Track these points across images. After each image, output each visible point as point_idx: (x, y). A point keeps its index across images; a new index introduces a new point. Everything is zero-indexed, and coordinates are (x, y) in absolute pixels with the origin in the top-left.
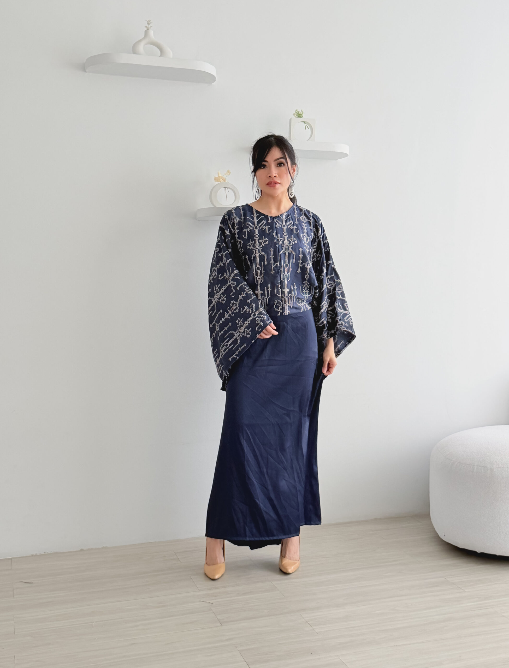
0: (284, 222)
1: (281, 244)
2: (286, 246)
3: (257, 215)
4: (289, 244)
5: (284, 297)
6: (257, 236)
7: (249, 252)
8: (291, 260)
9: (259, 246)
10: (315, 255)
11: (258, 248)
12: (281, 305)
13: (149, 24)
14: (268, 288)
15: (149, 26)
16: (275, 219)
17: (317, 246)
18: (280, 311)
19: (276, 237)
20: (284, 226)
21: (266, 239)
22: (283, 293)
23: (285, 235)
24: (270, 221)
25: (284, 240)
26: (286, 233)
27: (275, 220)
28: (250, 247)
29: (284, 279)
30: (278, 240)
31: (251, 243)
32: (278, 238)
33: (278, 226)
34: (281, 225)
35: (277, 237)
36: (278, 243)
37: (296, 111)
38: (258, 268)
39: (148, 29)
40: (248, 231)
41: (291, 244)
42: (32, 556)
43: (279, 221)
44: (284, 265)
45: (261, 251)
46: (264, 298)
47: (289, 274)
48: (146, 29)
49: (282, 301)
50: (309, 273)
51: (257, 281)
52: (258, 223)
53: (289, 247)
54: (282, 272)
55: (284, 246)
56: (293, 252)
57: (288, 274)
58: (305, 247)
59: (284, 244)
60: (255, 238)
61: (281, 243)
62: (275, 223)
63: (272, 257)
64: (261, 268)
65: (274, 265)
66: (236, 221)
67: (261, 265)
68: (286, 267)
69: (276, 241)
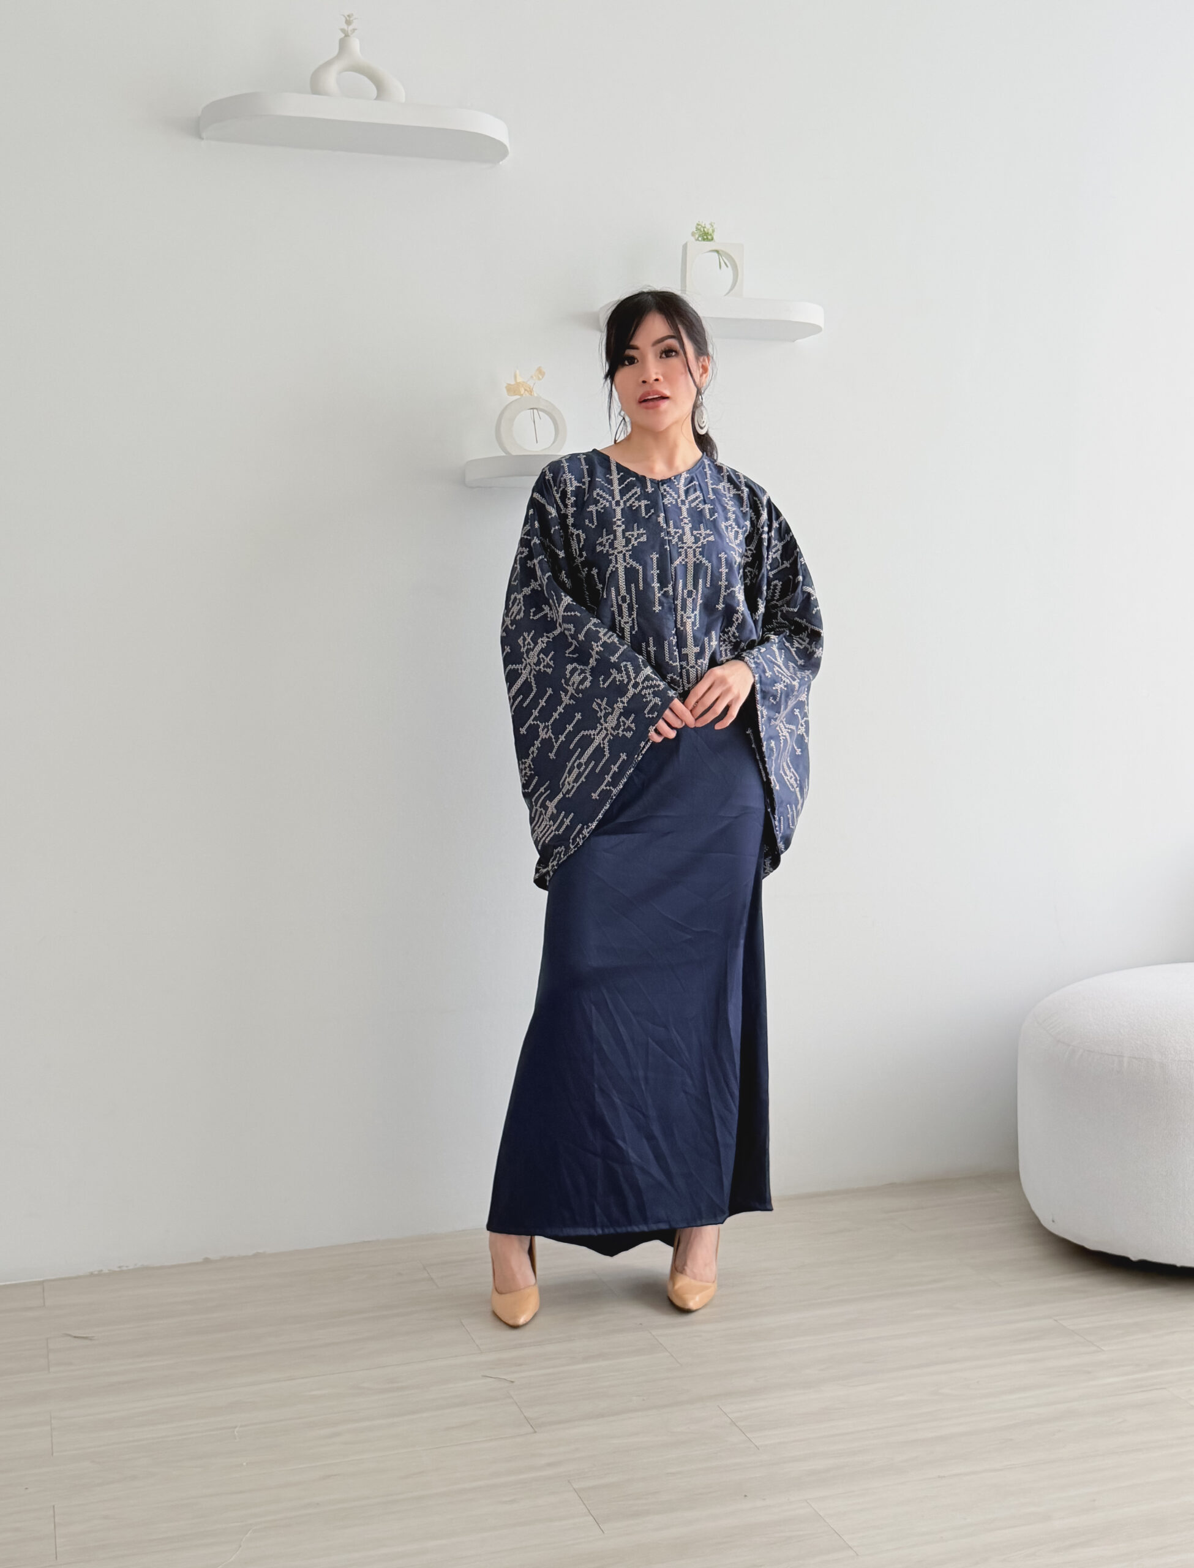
0: (682, 489)
1: (677, 543)
2: (688, 547)
3: (618, 474)
4: (696, 542)
5: (685, 668)
6: (619, 523)
7: (600, 561)
8: (701, 581)
9: (624, 547)
11: (622, 552)
12: (679, 687)
13: (348, 23)
14: (648, 645)
15: (351, 28)
16: (662, 485)
19: (665, 527)
20: (683, 502)
21: (642, 531)
22: (684, 657)
23: (685, 523)
24: (650, 490)
25: (684, 534)
26: (687, 518)
27: (662, 488)
28: (602, 548)
29: (683, 624)
30: (668, 533)
31: (605, 538)
32: (669, 530)
33: (669, 502)
34: (676, 500)
35: (667, 526)
36: (670, 541)
37: (698, 225)
38: (624, 599)
39: (347, 35)
40: (599, 510)
41: (699, 544)
42: (92, 1275)
43: (671, 491)
44: (683, 591)
45: (630, 558)
47: (697, 612)
48: (343, 35)
49: (682, 677)
52: (623, 493)
53: (695, 551)
54: (679, 608)
55: (683, 548)
56: (704, 561)
57: (693, 612)
58: (732, 552)
59: (683, 543)
60: (615, 528)
61: (676, 540)
62: (662, 494)
63: (655, 572)
64: (631, 599)
65: (659, 593)
66: (572, 486)
67: (629, 591)
68: (688, 597)
69: (665, 536)
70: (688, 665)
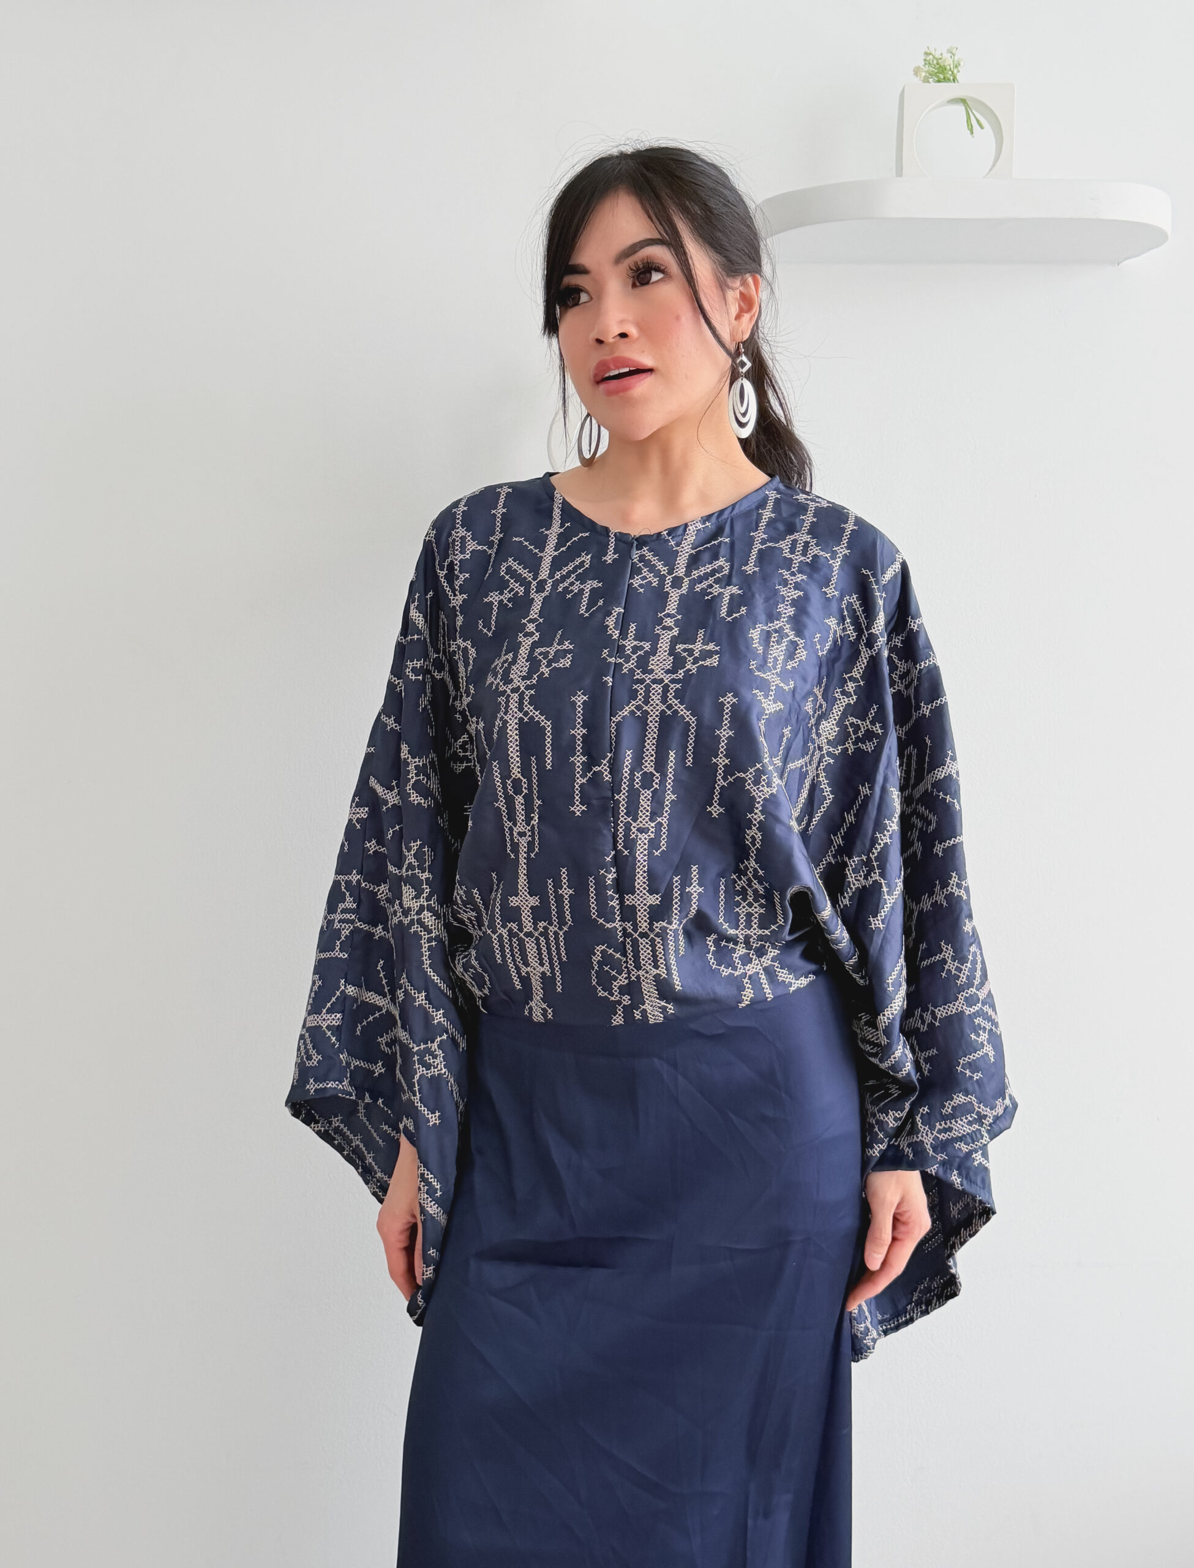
0: (682, 561)
1: (631, 671)
2: (655, 681)
3: (562, 526)
4: (673, 671)
5: (631, 935)
6: (531, 627)
8: (672, 754)
9: (526, 678)
10: (852, 724)
11: (519, 689)
12: (620, 973)
14: (558, 885)
16: (639, 548)
17: (862, 683)
18: (619, 1003)
19: (616, 634)
20: (677, 583)
21: (567, 645)
22: (628, 913)
23: (665, 628)
24: (610, 557)
25: (654, 651)
26: (672, 617)
27: (635, 555)
28: (493, 680)
29: (630, 844)
30: (620, 650)
31: (502, 659)
32: (624, 643)
33: (645, 582)
34: (662, 579)
35: (621, 634)
36: (618, 666)
38: (517, 784)
40: (505, 600)
41: (681, 673)
43: (654, 560)
44: (632, 774)
45: (533, 704)
46: (545, 928)
47: (664, 820)
49: (624, 954)
50: (760, 822)
51: (515, 847)
52: (557, 564)
53: (666, 689)
54: (623, 809)
55: (642, 681)
56: (683, 711)
57: (651, 820)
59: (645, 672)
60: (521, 638)
61: (632, 664)
62: (634, 566)
63: (579, 732)
64: (530, 788)
65: (583, 776)
66: (463, 552)
67: (525, 770)
68: (644, 787)
69: (610, 656)
70: (635, 930)
